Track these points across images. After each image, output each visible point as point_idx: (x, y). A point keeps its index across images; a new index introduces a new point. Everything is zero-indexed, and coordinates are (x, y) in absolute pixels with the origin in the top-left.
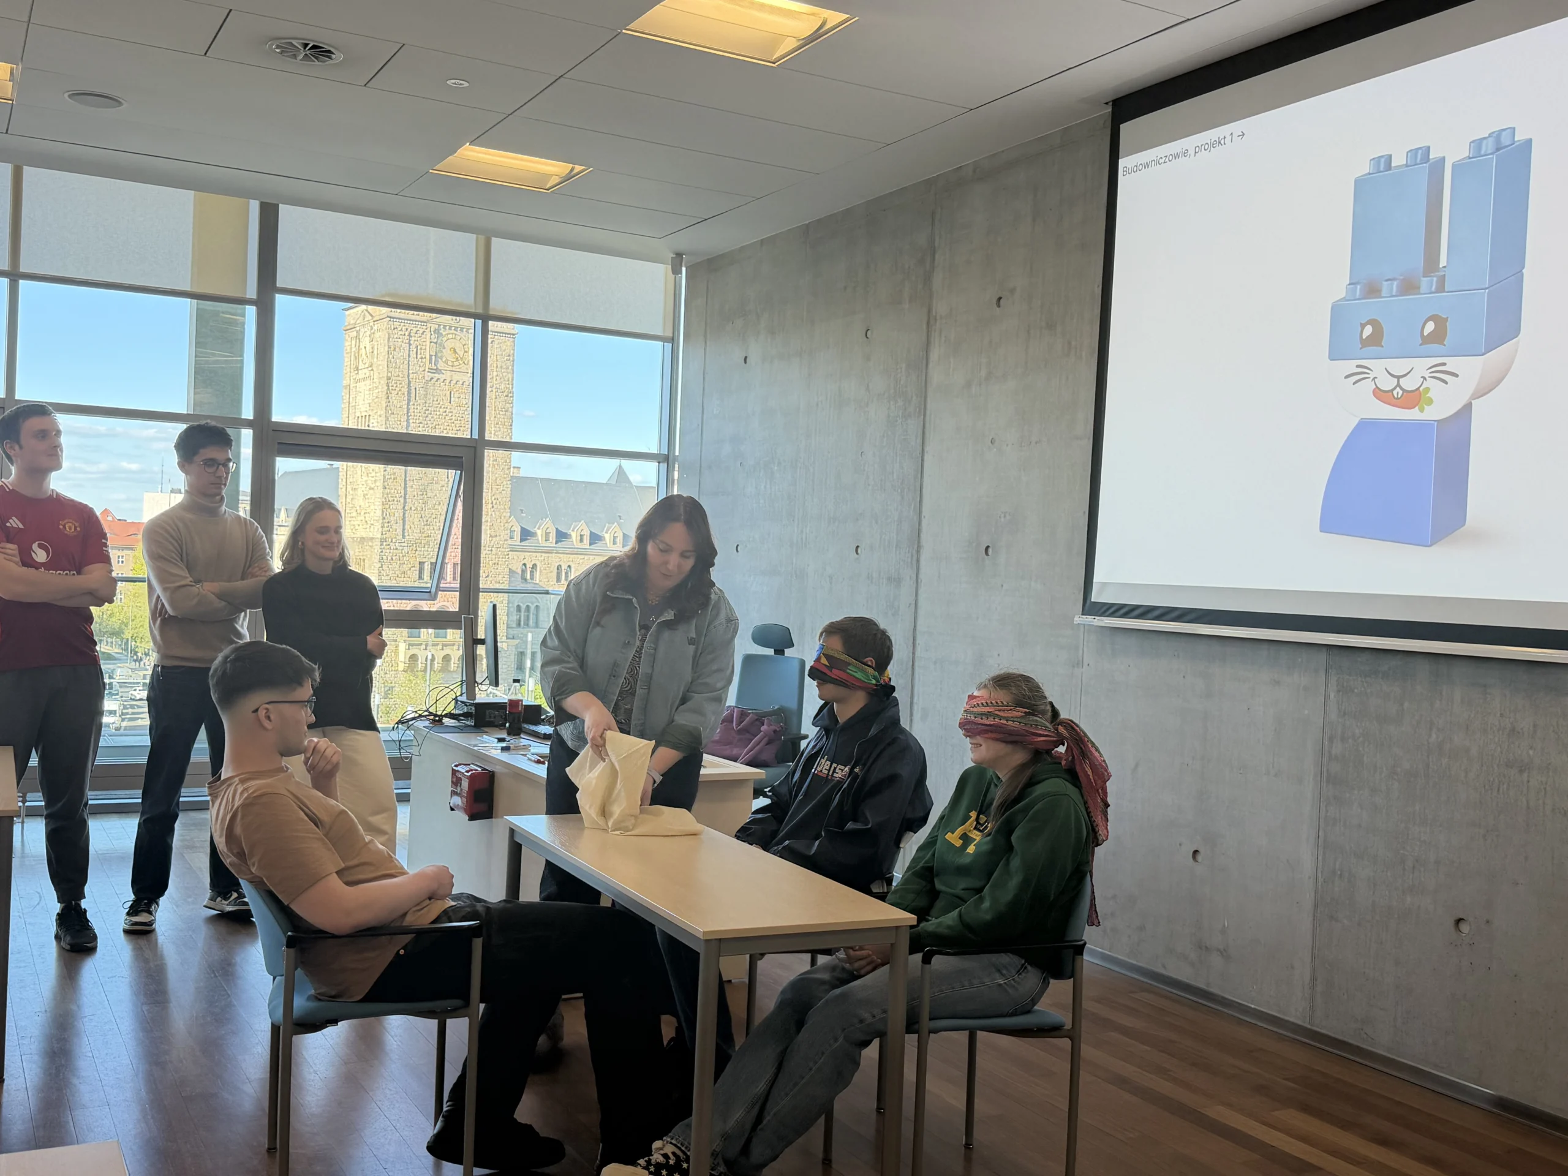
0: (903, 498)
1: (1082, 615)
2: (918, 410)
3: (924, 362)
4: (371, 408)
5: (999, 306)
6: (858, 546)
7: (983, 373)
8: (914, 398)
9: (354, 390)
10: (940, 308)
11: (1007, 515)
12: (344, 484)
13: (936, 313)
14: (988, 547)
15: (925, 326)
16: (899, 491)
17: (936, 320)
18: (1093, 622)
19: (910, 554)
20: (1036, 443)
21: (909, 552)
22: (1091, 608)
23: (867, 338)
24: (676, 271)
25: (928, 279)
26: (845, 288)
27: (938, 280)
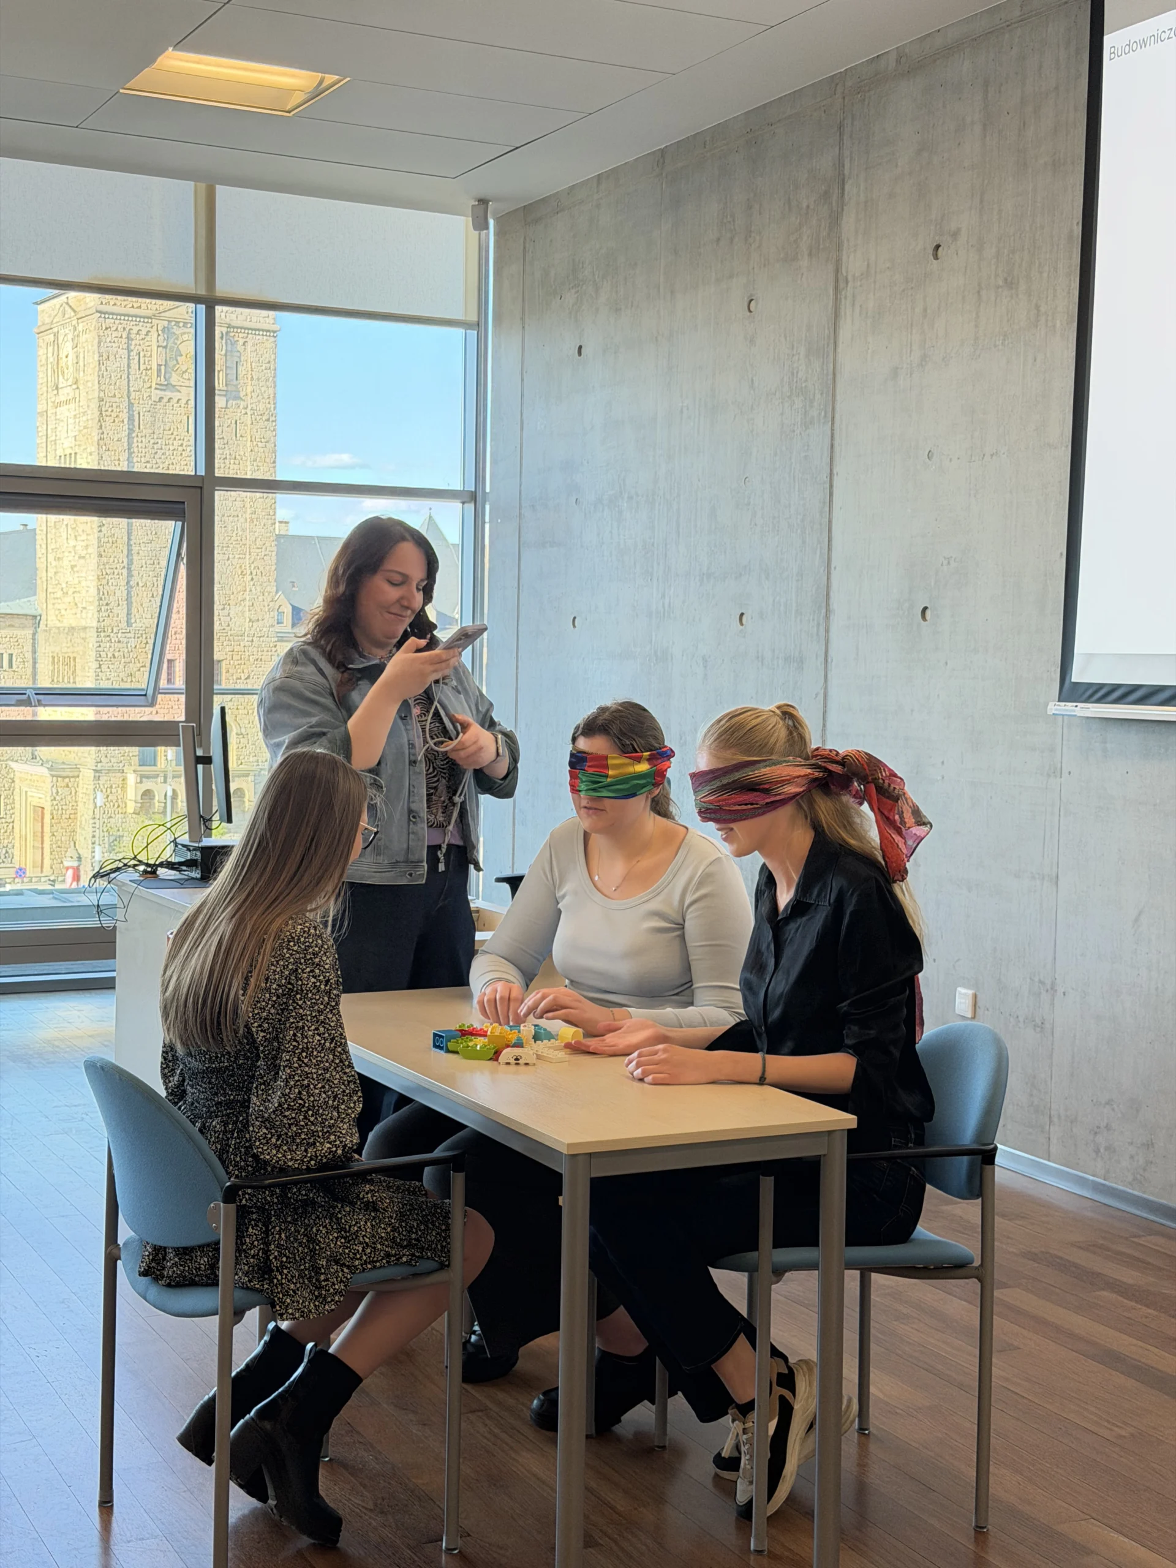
0: (804, 542)
1: (1059, 700)
2: (823, 414)
3: (832, 346)
4: (77, 443)
5: (936, 257)
6: (742, 615)
7: (916, 357)
8: (818, 396)
9: (53, 418)
10: (853, 264)
11: (952, 562)
12: (44, 551)
13: (847, 272)
14: (925, 609)
15: (831, 292)
16: (799, 531)
17: (847, 282)
18: (1074, 711)
19: (815, 622)
20: (992, 455)
21: (813, 620)
22: (1071, 691)
23: (750, 311)
24: (480, 224)
25: (835, 220)
26: (718, 240)
27: (849, 222)
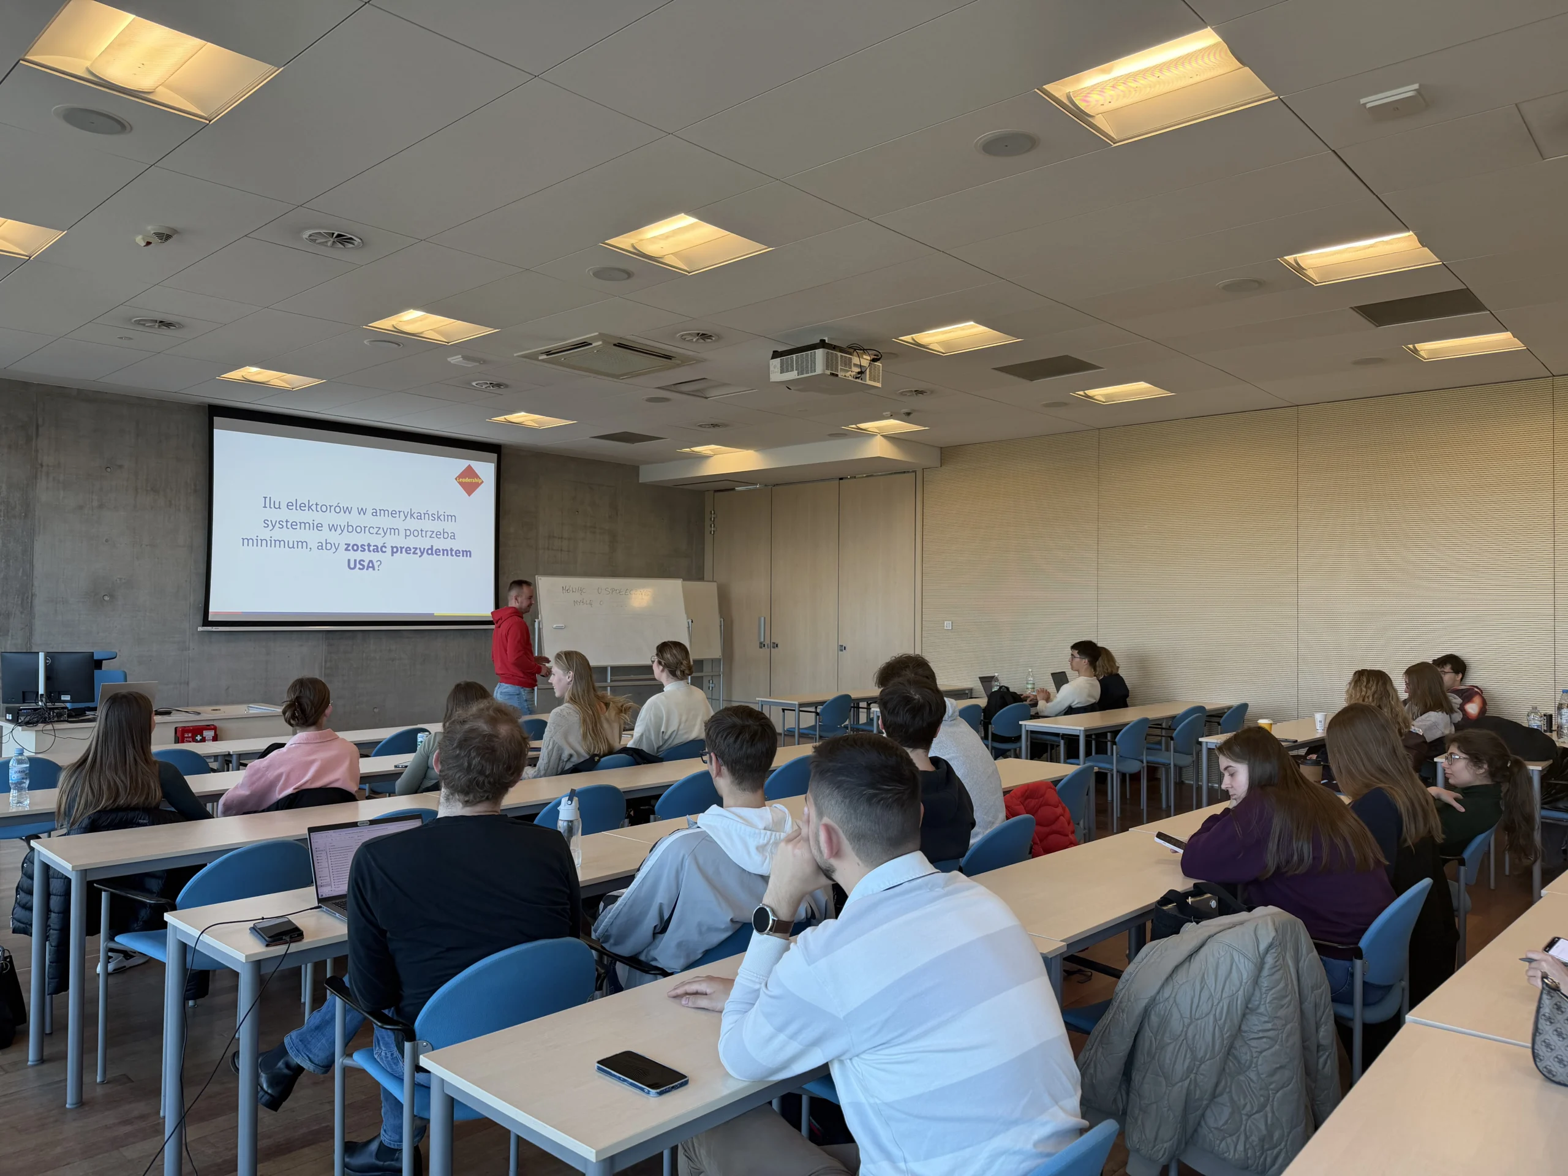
1: (203, 626)
5: (107, 471)
7: (95, 504)
10: (47, 459)
14: (105, 595)
17: (42, 466)
18: (213, 629)
19: (22, 599)
22: (206, 622)
27: (43, 443)
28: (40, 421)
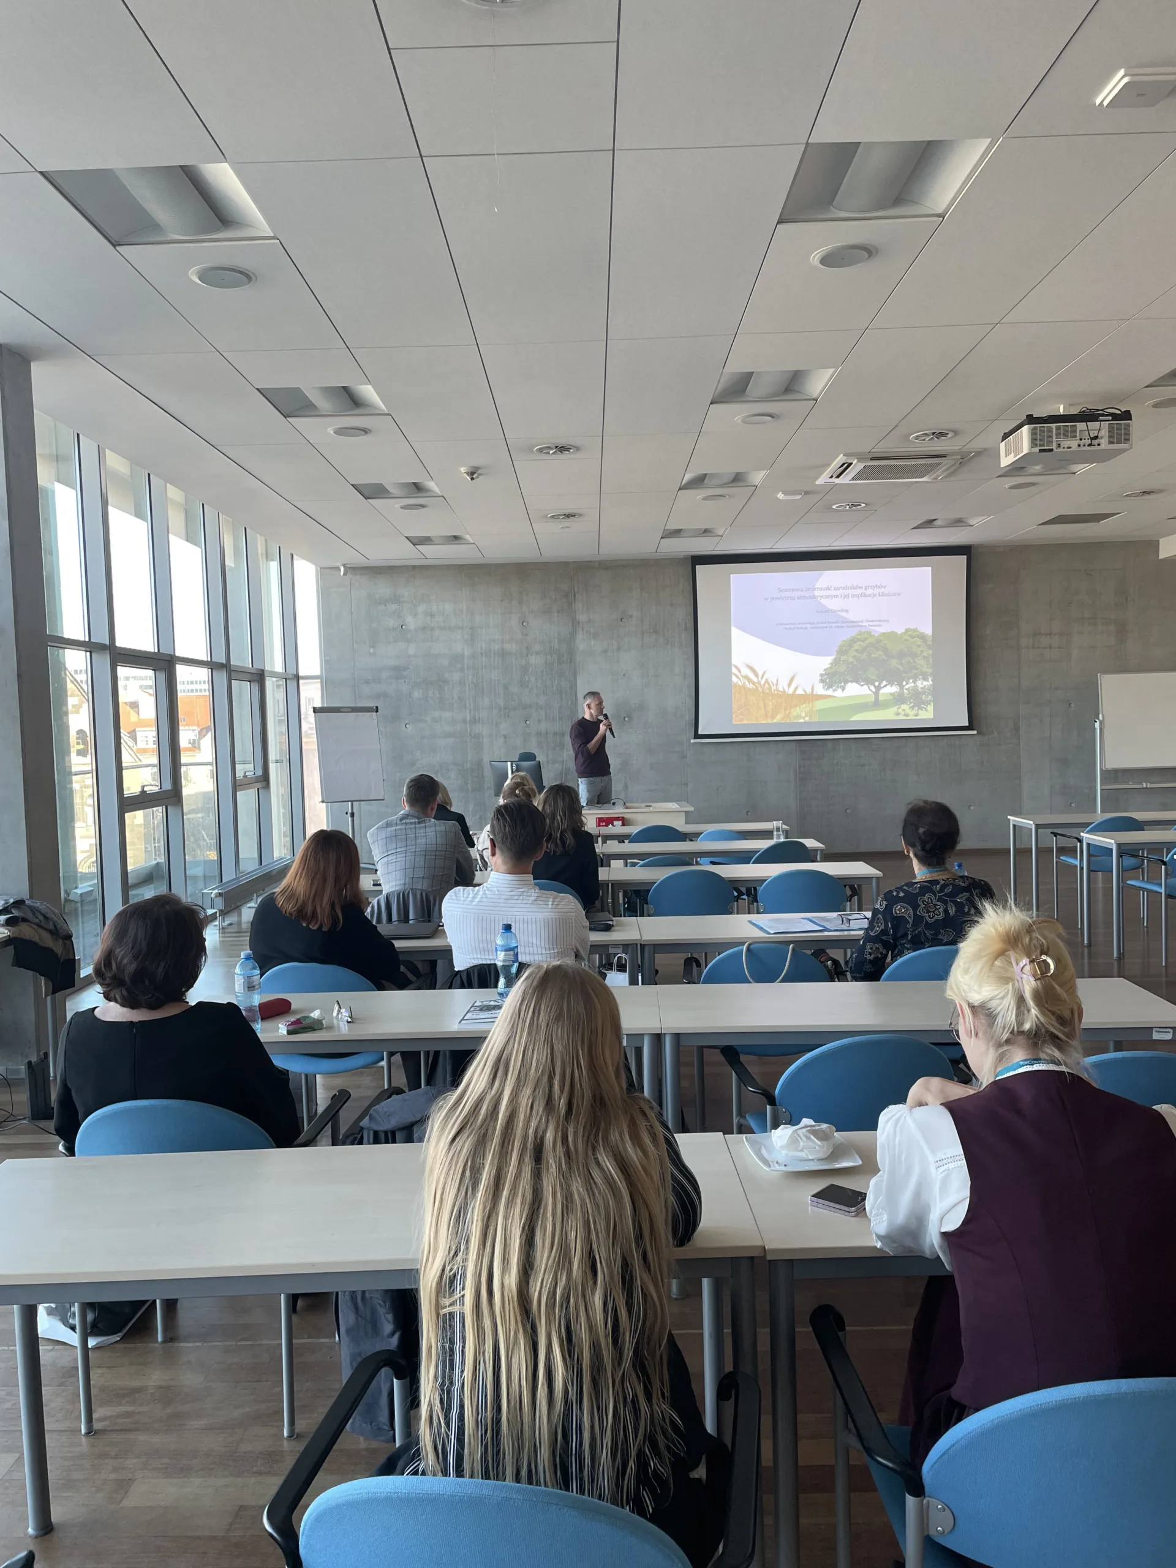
0: (562, 699)
1: (697, 739)
2: (568, 661)
3: (572, 640)
5: (622, 621)
6: (526, 721)
10: (582, 617)
11: (637, 704)
13: (579, 620)
14: (625, 717)
15: (571, 624)
16: (559, 695)
17: (579, 622)
18: (700, 741)
20: (653, 676)
22: (697, 736)
23: (523, 626)
25: (571, 605)
26: (502, 601)
27: (579, 606)
28: (576, 590)
